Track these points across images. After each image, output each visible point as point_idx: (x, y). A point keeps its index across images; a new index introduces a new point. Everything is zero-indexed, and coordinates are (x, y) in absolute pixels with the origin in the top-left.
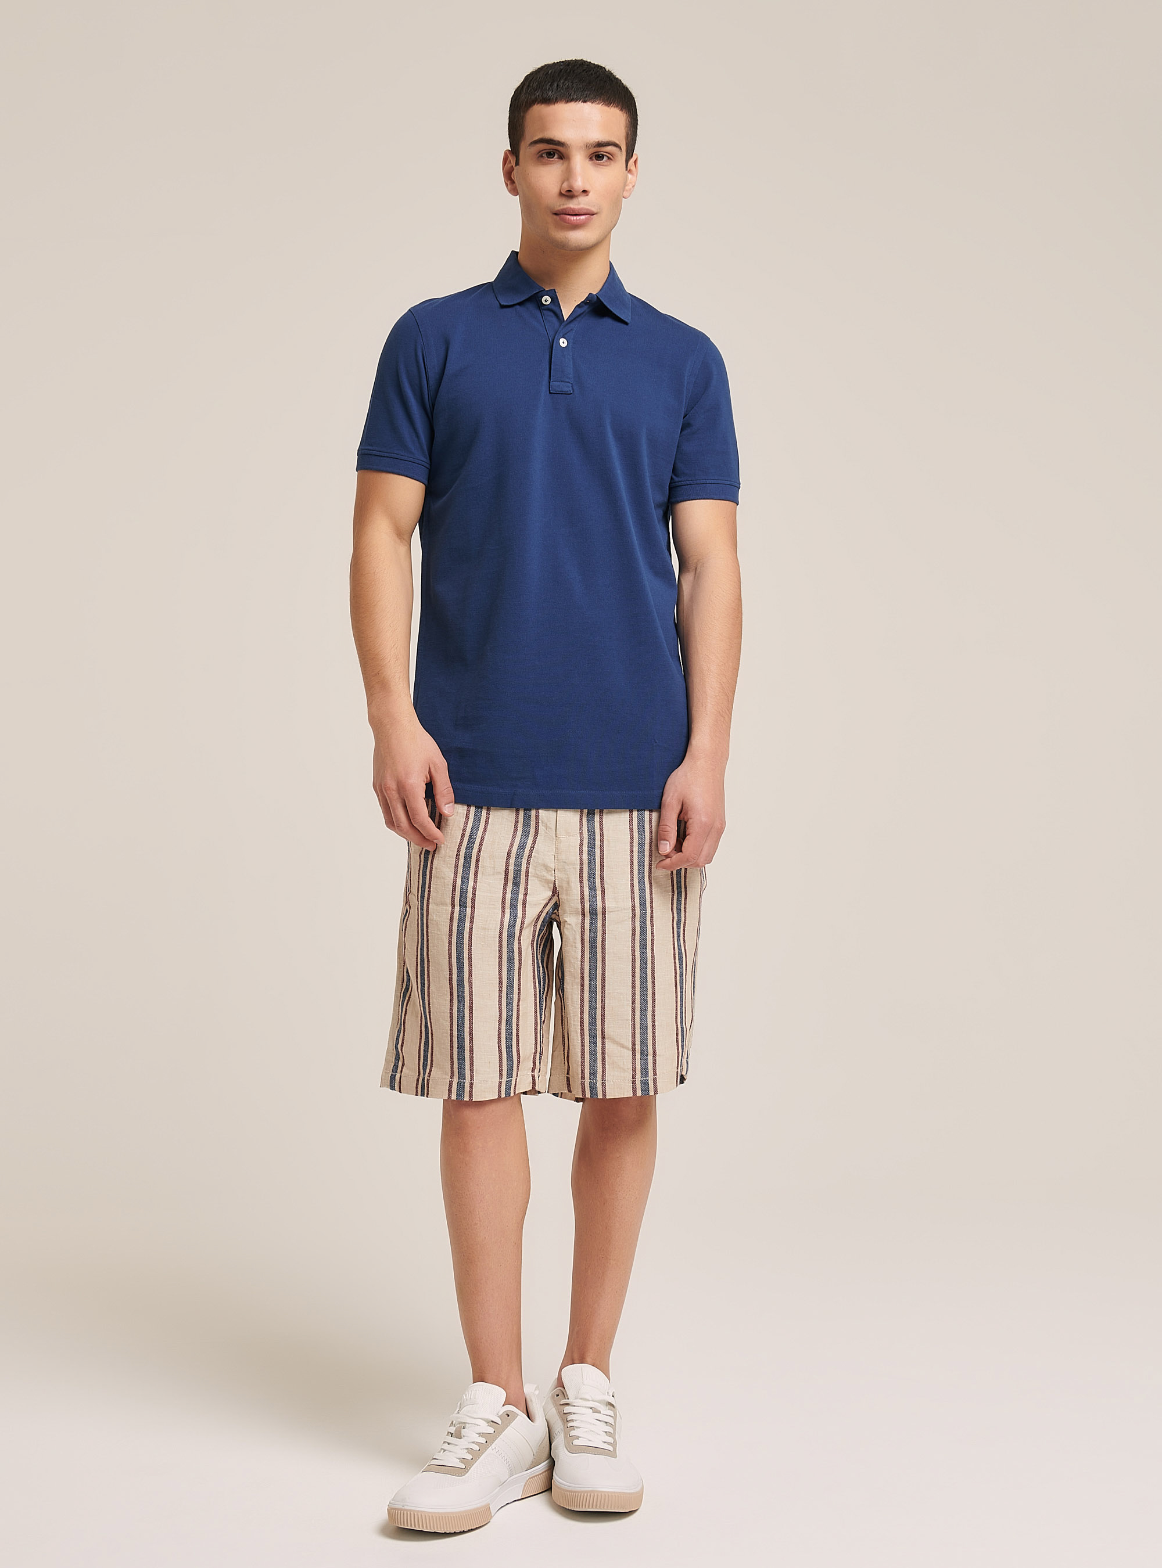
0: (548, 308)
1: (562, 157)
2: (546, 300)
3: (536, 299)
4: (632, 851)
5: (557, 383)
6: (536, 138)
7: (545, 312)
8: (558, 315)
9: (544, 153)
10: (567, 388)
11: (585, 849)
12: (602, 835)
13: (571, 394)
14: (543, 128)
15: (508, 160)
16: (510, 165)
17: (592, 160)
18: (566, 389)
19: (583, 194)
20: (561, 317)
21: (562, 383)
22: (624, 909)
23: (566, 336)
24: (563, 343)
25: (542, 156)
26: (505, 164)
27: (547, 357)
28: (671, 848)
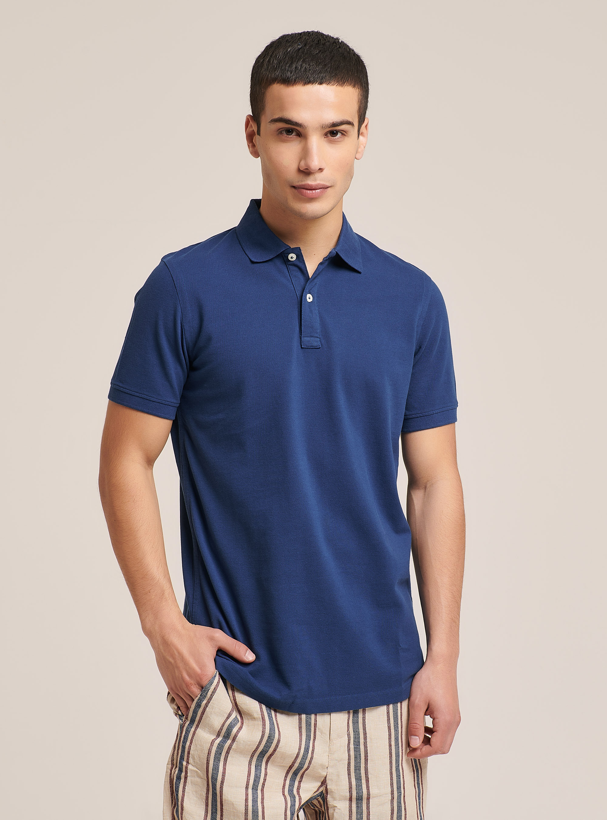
0: (293, 264)
1: (299, 135)
2: (292, 257)
3: (283, 257)
4: (390, 746)
5: (308, 339)
6: (276, 117)
7: (290, 267)
8: (303, 270)
9: (283, 130)
10: (316, 342)
11: (352, 746)
12: (365, 734)
13: (320, 348)
14: (282, 107)
15: (250, 123)
16: (251, 129)
17: (327, 137)
18: (315, 344)
19: (320, 171)
20: (305, 272)
21: (312, 338)
22: (385, 794)
23: (311, 291)
24: (309, 298)
25: (281, 133)
26: (247, 128)
27: (296, 313)
28: (421, 742)
